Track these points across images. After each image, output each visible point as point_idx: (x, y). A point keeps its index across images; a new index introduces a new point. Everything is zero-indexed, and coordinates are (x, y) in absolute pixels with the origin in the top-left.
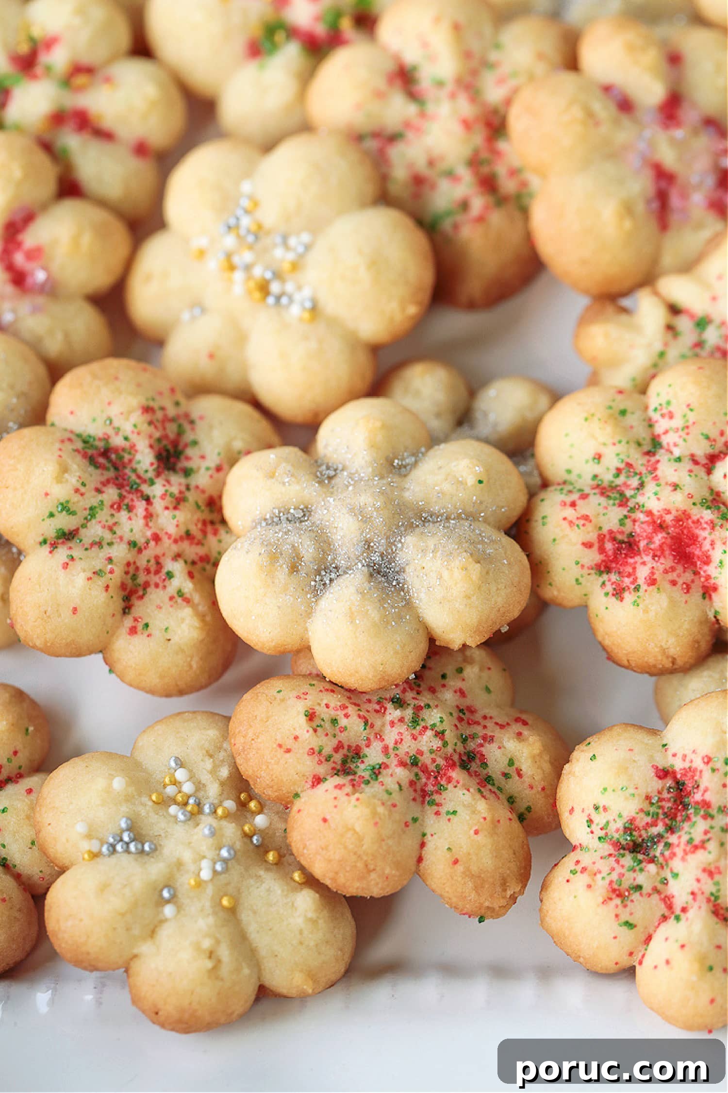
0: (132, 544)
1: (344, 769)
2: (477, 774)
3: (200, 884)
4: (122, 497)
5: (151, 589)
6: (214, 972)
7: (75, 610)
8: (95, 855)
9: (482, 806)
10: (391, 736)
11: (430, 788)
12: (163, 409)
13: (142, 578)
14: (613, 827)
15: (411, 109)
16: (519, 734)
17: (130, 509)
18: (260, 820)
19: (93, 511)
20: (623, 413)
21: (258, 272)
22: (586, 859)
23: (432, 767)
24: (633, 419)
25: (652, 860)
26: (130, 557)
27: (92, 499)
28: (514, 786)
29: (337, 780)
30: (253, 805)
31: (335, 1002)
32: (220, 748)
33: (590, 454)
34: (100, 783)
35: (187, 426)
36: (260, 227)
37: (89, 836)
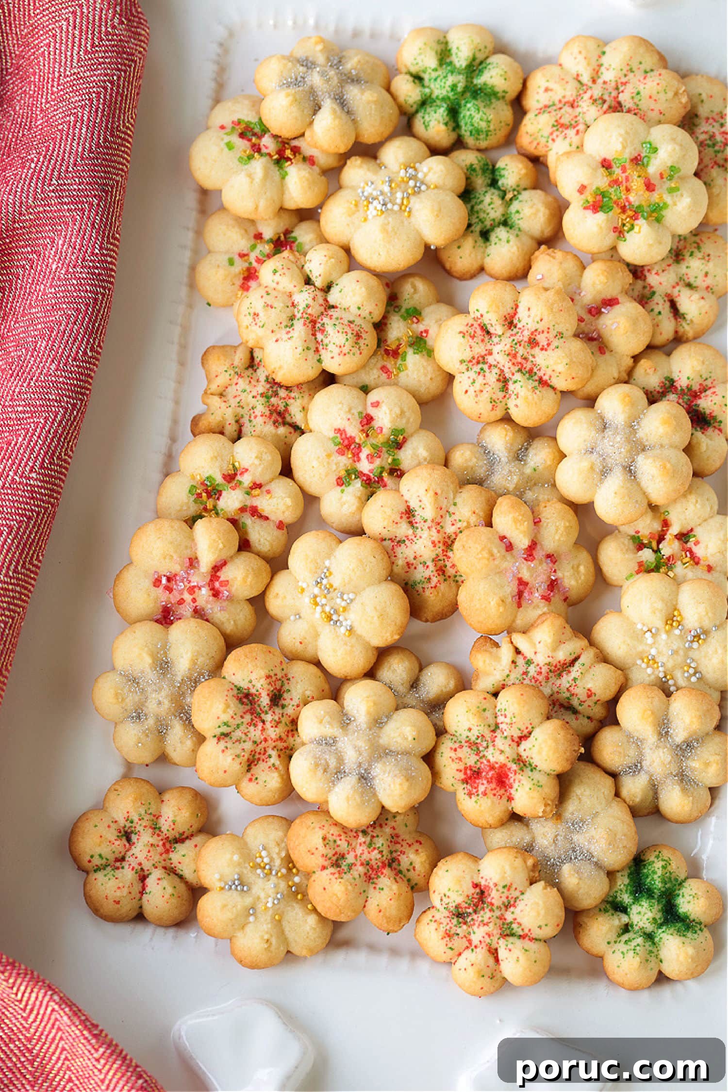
0: (254, 742)
1: (337, 864)
2: (395, 869)
3: (267, 908)
4: (252, 720)
5: (261, 762)
6: (268, 949)
7: (225, 772)
8: (222, 889)
9: (395, 887)
10: (359, 851)
11: (373, 876)
12: (276, 675)
13: (257, 756)
14: (450, 905)
15: (410, 532)
16: (417, 850)
17: (255, 725)
18: (297, 879)
19: (238, 726)
20: (484, 710)
21: (327, 609)
22: (438, 916)
23: (375, 867)
24: (488, 714)
25: (465, 923)
26: (253, 748)
27: (238, 721)
28: (411, 874)
29: (332, 870)
30: (294, 871)
31: (320, 958)
32: (282, 841)
33: (467, 728)
34: (228, 856)
35: (286, 682)
36: (332, 586)
37: (220, 880)
